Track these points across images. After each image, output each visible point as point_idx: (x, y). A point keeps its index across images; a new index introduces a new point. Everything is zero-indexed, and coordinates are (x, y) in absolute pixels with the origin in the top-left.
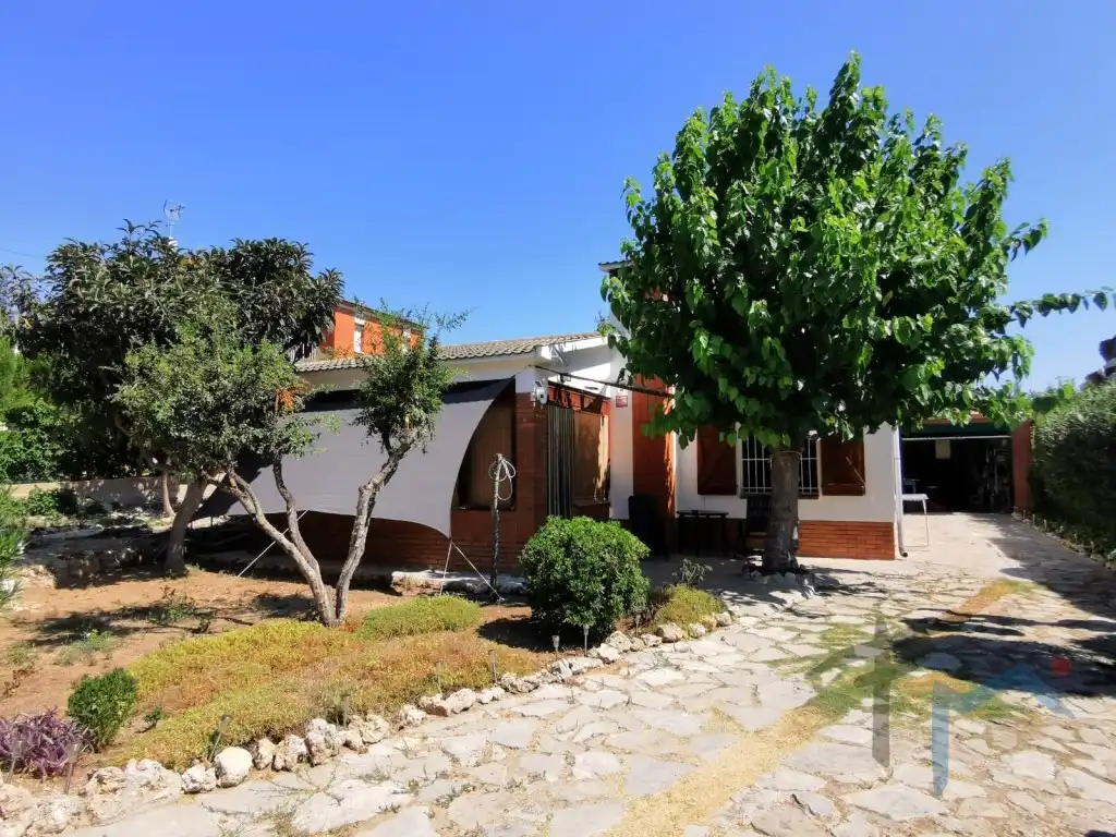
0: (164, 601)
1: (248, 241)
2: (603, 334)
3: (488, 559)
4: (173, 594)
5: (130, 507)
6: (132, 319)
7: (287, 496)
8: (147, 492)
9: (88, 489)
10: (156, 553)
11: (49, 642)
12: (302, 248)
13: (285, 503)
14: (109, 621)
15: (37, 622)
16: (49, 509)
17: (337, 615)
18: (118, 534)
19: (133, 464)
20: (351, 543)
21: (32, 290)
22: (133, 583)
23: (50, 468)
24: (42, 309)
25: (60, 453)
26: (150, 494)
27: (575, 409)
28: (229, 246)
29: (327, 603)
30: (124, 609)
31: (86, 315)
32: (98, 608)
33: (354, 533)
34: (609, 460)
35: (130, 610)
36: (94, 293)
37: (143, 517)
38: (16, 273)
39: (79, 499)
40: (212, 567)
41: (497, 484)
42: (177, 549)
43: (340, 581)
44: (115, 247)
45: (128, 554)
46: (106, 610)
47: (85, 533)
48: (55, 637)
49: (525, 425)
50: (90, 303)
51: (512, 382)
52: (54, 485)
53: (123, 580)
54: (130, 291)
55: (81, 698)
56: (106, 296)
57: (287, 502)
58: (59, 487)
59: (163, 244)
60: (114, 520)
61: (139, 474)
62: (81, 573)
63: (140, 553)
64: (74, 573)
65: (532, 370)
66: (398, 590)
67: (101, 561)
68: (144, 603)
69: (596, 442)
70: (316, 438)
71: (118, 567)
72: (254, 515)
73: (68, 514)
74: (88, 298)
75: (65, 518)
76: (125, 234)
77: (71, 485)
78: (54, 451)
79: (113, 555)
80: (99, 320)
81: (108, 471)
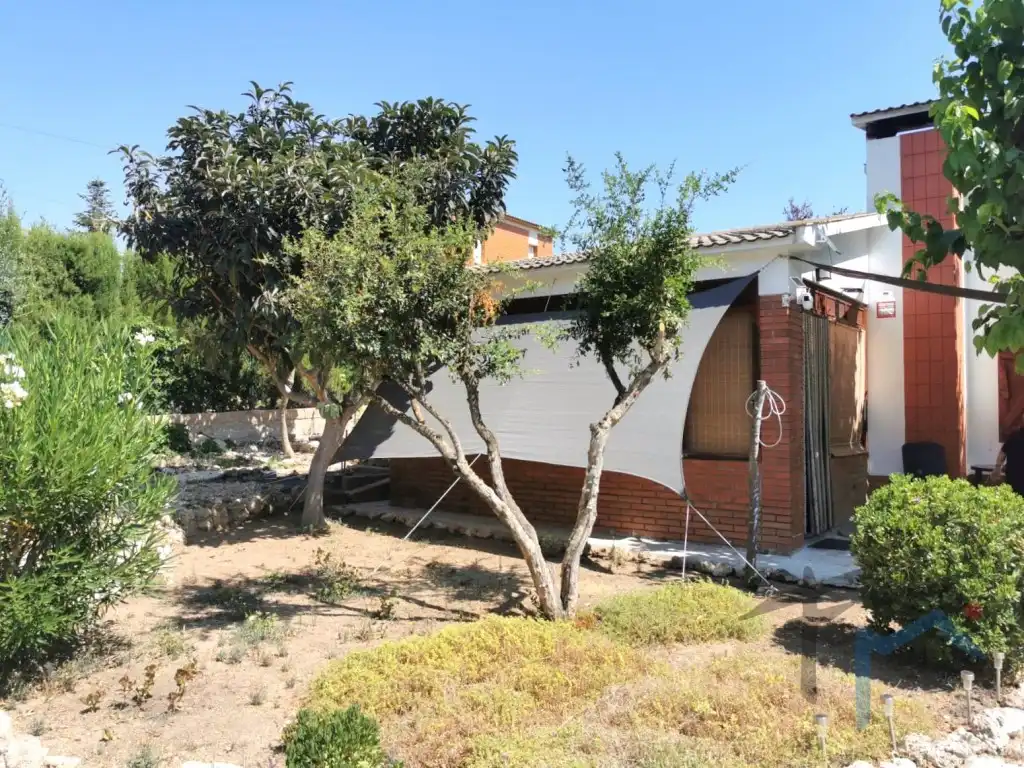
0: (317, 567)
1: (396, 104)
2: (879, 210)
3: (746, 529)
4: (327, 559)
5: (243, 445)
6: (268, 206)
7: (487, 435)
8: (260, 429)
9: (202, 424)
10: (289, 503)
11: (198, 622)
12: (461, 112)
13: (485, 444)
14: (259, 593)
15: (176, 592)
16: (161, 446)
17: (565, 606)
18: (242, 477)
19: (244, 395)
20: (582, 503)
21: (151, 177)
22: (270, 541)
23: (160, 399)
24: (162, 199)
25: (170, 381)
26: (264, 429)
27: (830, 319)
28: (371, 113)
29: (551, 586)
30: (274, 577)
31: (217, 202)
32: (240, 574)
33: (585, 489)
34: (866, 393)
35: (282, 578)
36: (225, 173)
37: (262, 459)
38: (133, 155)
39: (191, 435)
40: (358, 522)
41: (759, 423)
42: (316, 499)
43: (568, 557)
44: (242, 117)
45: (258, 502)
46: (251, 576)
47: (202, 476)
48: (202, 614)
49: (772, 341)
50: (224, 185)
51: (753, 282)
52: (166, 419)
53: (258, 535)
54: (267, 168)
55: (306, 753)
56: (239, 177)
57: (488, 442)
58: (170, 421)
59: (300, 111)
60: (232, 460)
61: (252, 406)
62: (209, 525)
63: (270, 501)
64: (201, 525)
65: (785, 264)
66: (604, 564)
67: (229, 511)
68: (294, 568)
69: (853, 367)
70: (520, 355)
71: (248, 519)
72: (454, 462)
73: (181, 451)
74: (219, 180)
75: (179, 457)
76: (251, 101)
77: (183, 419)
78: (163, 378)
79: (242, 503)
80: (232, 207)
81: (220, 403)
